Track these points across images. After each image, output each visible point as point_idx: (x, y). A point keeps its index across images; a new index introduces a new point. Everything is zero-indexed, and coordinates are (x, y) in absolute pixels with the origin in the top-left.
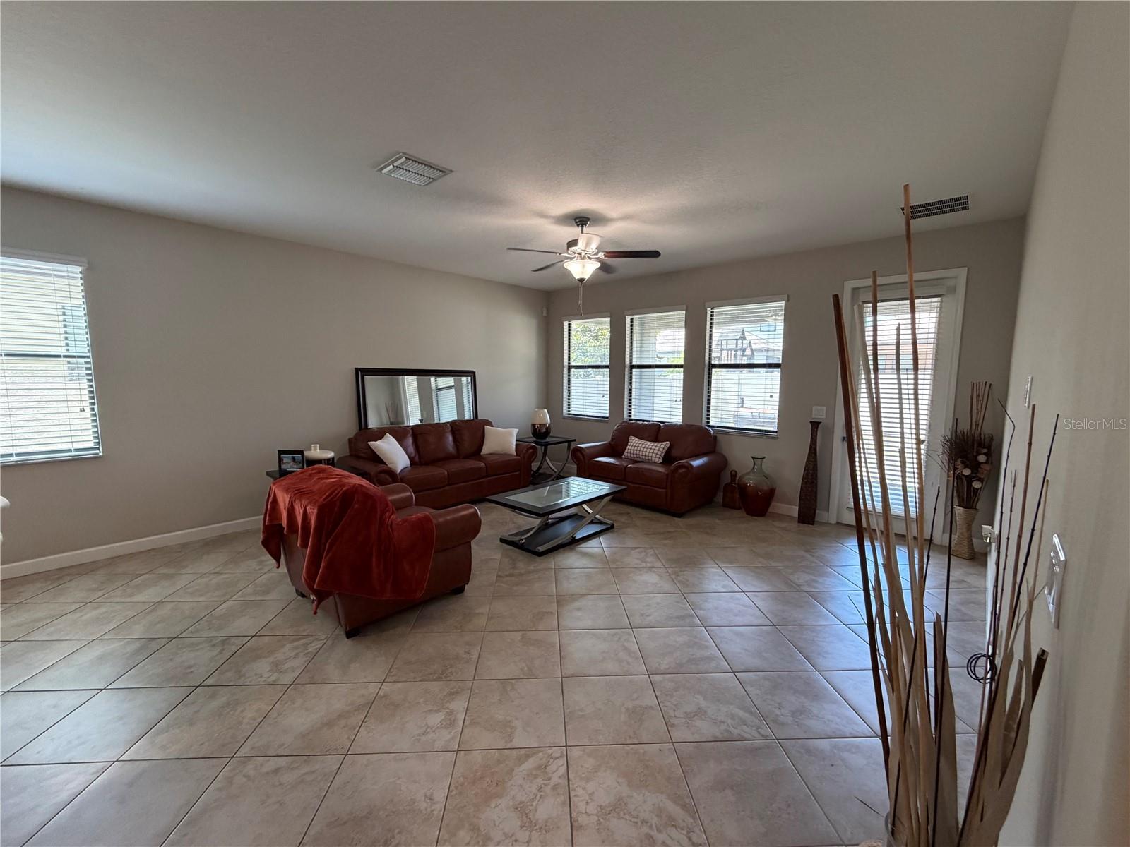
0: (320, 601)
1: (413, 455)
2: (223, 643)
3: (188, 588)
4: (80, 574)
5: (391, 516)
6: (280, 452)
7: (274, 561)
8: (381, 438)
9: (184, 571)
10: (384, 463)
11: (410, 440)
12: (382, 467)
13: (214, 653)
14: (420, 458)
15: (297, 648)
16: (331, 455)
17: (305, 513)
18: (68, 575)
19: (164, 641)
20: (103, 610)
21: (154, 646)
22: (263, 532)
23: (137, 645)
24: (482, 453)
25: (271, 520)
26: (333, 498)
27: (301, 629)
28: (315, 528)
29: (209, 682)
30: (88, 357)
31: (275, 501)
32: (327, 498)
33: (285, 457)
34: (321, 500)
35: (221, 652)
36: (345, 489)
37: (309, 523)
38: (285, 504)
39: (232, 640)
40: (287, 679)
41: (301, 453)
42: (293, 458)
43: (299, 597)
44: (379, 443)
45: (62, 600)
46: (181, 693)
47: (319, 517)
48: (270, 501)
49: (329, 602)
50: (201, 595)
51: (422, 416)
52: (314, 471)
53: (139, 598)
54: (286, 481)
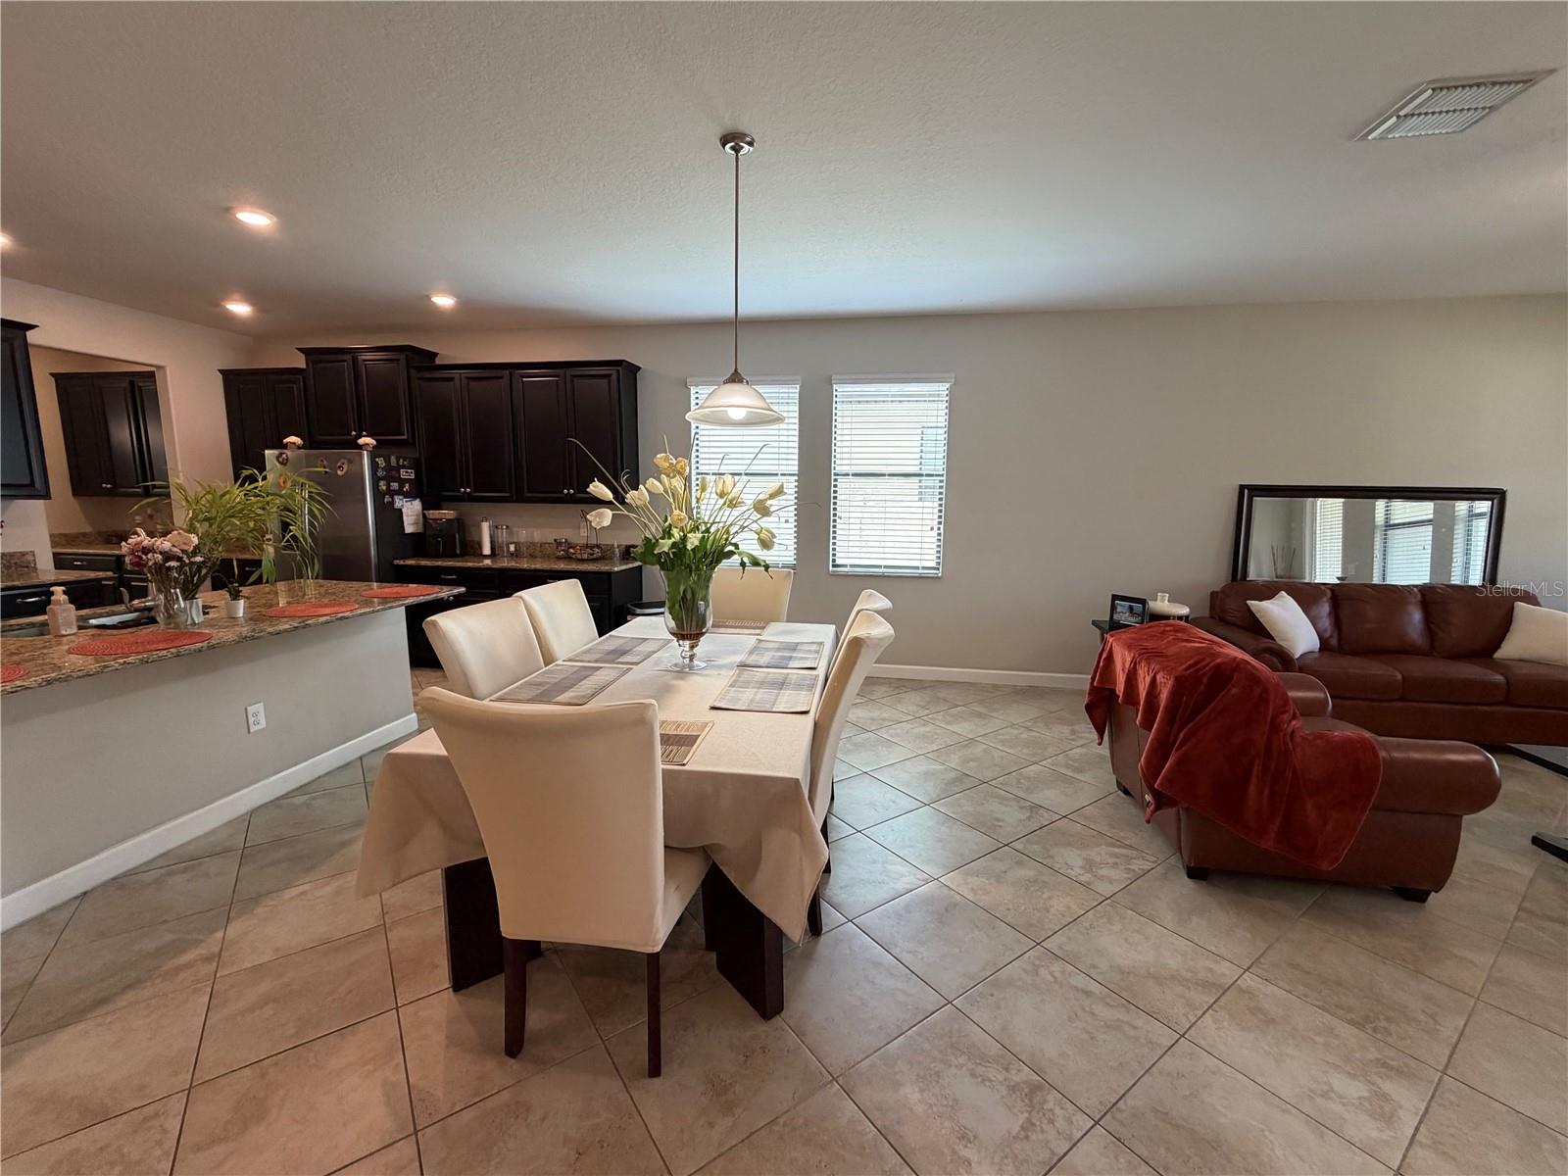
0: (1157, 808)
1: (1328, 634)
2: (1031, 808)
3: (999, 734)
4: (913, 689)
5: (1290, 721)
6: (1115, 598)
7: (1095, 735)
8: (1270, 597)
9: (994, 714)
10: (1272, 638)
11: (1325, 608)
12: (1265, 643)
13: (1023, 817)
14: (1339, 640)
15: (1115, 855)
16: (1184, 611)
17: (1153, 681)
18: (904, 686)
19: (977, 782)
20: (927, 729)
21: (969, 782)
22: (1089, 694)
23: (953, 775)
24: (1495, 656)
25: (1101, 681)
26: (1199, 669)
27: (1122, 834)
28: (1166, 708)
29: (1018, 845)
30: (942, 475)
31: (1110, 658)
32: (1190, 666)
33: (1120, 605)
34: (1180, 669)
35: (1030, 817)
36: (1219, 660)
37: (1157, 697)
38: (1124, 664)
39: (1041, 811)
40: (1106, 889)
41: (1143, 602)
42: (1131, 608)
43: (1120, 792)
44: (1265, 604)
45: (899, 707)
46: (991, 844)
47: (1175, 695)
48: (1104, 656)
49: (1169, 813)
50: (1011, 747)
51: (1344, 569)
52: (1168, 629)
53: (956, 728)
54: (1125, 635)
